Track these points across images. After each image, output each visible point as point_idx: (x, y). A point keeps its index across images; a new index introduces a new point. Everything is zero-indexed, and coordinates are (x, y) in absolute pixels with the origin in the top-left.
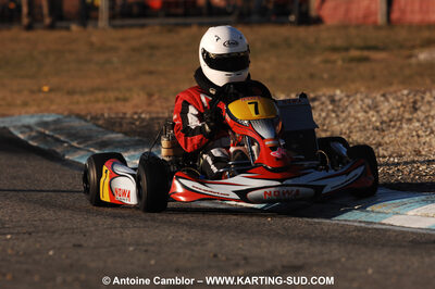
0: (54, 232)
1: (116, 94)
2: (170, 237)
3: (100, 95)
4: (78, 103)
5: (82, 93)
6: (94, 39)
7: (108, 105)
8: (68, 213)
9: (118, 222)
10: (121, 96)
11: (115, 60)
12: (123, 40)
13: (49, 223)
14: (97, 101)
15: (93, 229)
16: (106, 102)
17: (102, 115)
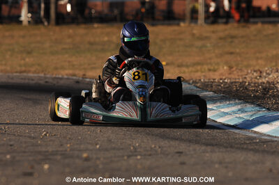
0: (168, 155)
1: (209, 66)
2: (242, 158)
3: (199, 68)
4: (184, 72)
5: (187, 66)
6: (195, 32)
7: (204, 74)
8: (177, 142)
9: (209, 148)
10: (212, 68)
11: (209, 45)
12: (213, 32)
13: (165, 149)
14: (197, 71)
15: (192, 152)
16: (202, 72)
17: (200, 80)
